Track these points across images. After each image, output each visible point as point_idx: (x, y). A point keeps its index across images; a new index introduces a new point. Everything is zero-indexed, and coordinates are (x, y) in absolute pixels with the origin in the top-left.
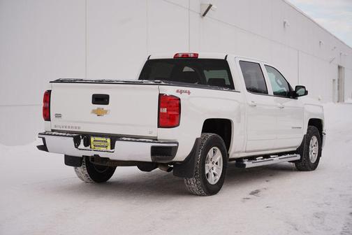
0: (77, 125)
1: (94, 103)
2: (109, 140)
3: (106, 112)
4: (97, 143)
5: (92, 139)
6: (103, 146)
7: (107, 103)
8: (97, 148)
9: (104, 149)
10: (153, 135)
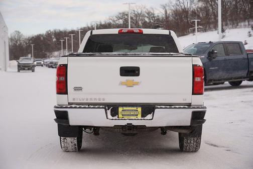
0: (102, 97)
1: (122, 74)
2: (140, 109)
3: (137, 84)
4: (125, 113)
5: (120, 109)
6: (133, 115)
7: (138, 75)
8: (126, 117)
9: (135, 117)
10: (188, 101)
